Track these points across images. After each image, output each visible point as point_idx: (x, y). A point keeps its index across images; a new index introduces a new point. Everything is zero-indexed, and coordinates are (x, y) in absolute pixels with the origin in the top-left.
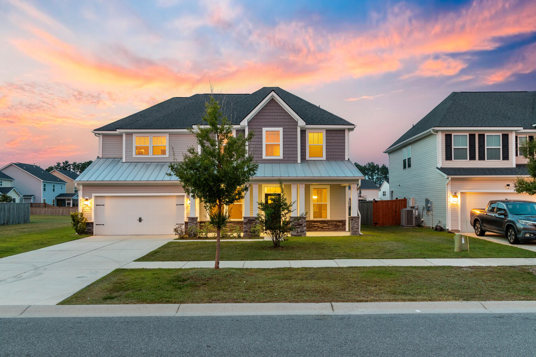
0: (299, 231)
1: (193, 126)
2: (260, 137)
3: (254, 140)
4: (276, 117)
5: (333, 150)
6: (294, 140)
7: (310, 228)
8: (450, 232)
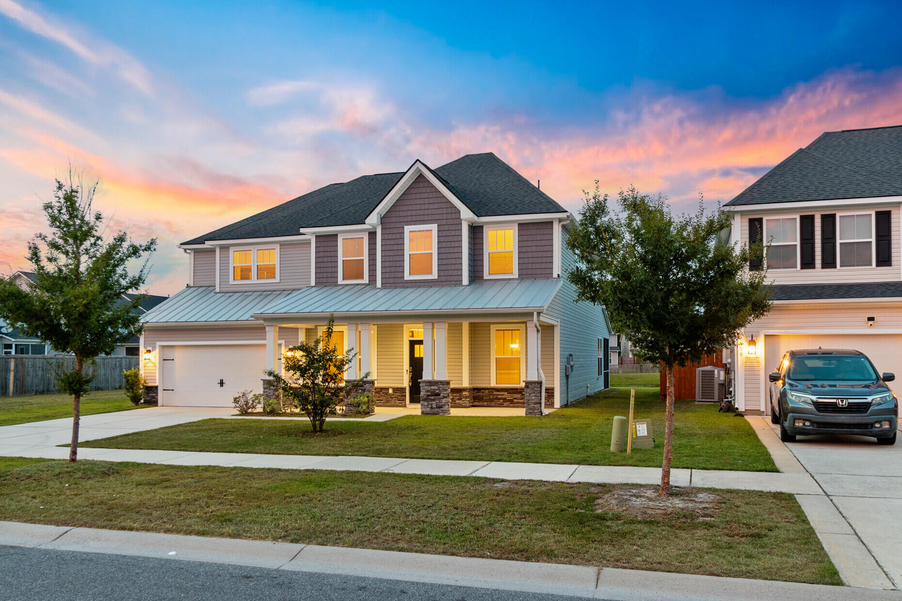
0: (434, 406)
1: (302, 229)
2: (400, 242)
3: (391, 247)
4: (427, 207)
5: (531, 260)
6: (457, 244)
7: (491, 400)
8: (741, 415)
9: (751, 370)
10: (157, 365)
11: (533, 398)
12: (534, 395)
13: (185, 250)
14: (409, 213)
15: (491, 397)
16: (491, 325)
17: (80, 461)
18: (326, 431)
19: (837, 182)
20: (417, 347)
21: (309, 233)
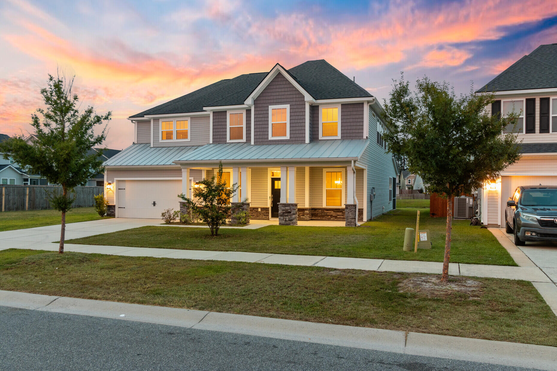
0: (287, 219)
1: (204, 108)
2: (266, 116)
3: (260, 119)
4: (283, 93)
5: (349, 128)
6: (302, 117)
7: (323, 216)
8: (485, 227)
9: (492, 198)
10: (115, 192)
11: (351, 215)
12: (351, 213)
13: (132, 121)
14: (272, 98)
15: (323, 214)
16: (323, 169)
17: (66, 252)
18: (220, 235)
19: (551, 76)
20: (276, 182)
21: (209, 110)
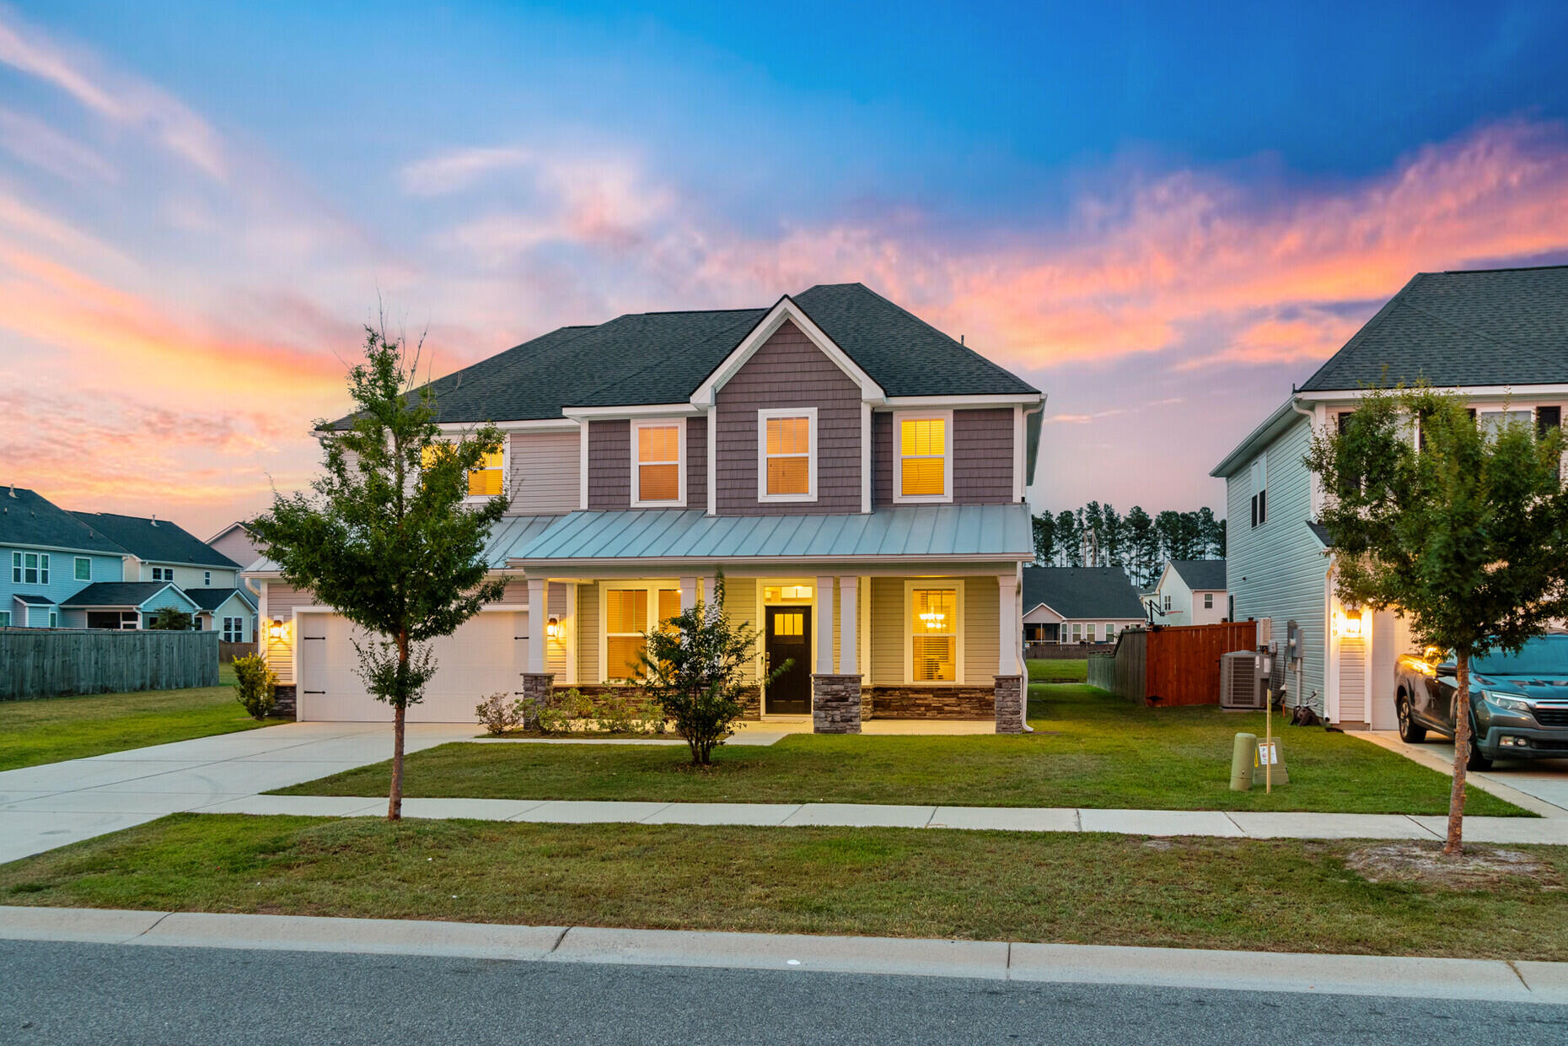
0: (838, 718)
1: (564, 409)
2: (750, 436)
3: (733, 446)
4: (799, 377)
5: (975, 473)
6: (851, 443)
7: (905, 708)
8: (1333, 729)
9: (1350, 658)
10: (295, 648)
11: (1010, 703)
12: (1011, 698)
13: (322, 440)
14: (766, 387)
15: (905, 703)
16: (902, 583)
17: (408, 819)
18: (717, 762)
19: (1472, 357)
20: (778, 617)
21: (576, 417)
